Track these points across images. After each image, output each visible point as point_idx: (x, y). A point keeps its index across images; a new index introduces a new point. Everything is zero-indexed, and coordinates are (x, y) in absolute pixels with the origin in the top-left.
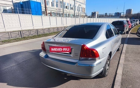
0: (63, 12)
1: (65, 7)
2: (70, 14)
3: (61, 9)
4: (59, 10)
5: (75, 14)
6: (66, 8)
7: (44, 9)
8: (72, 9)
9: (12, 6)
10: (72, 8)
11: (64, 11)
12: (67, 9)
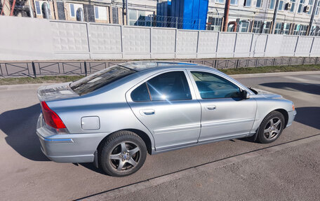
0: (274, 19)
1: (283, 6)
2: (296, 23)
3: (269, 12)
4: (262, 15)
5: (311, 23)
6: (286, 8)
7: (223, 12)
8: (305, 11)
9: (155, 10)
10: (305, 8)
11: (277, 17)
12: (286, 12)
